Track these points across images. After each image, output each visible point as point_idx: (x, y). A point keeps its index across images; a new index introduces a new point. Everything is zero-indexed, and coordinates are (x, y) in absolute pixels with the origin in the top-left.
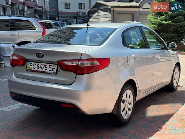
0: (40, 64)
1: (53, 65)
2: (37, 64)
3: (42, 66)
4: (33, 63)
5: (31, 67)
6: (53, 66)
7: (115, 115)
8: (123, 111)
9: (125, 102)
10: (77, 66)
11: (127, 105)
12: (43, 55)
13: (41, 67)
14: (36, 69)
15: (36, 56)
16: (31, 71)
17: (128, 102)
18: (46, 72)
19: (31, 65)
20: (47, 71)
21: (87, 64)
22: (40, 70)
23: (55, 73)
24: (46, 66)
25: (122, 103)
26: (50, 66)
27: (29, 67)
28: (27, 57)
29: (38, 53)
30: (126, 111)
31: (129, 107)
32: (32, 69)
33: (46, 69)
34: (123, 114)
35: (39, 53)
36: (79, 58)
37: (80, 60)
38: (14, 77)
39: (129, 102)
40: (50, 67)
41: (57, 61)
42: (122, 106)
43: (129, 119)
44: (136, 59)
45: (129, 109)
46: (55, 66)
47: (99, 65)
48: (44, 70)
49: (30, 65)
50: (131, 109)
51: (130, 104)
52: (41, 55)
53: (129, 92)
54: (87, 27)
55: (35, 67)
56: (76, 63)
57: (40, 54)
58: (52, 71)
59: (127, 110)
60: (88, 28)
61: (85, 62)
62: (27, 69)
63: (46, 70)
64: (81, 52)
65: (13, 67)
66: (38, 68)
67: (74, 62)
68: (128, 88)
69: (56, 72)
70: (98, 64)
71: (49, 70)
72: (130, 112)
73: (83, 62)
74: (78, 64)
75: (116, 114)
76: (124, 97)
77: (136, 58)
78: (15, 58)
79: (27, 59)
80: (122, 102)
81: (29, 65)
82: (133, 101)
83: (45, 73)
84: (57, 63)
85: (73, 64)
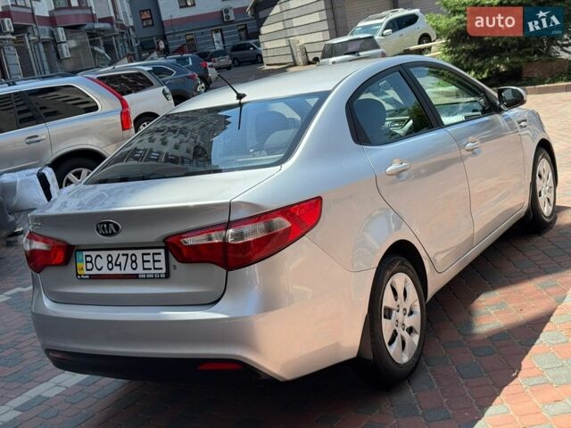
0: (114, 254)
1: (151, 251)
2: (104, 254)
3: (122, 260)
4: (94, 254)
5: (89, 266)
6: (154, 254)
7: (369, 361)
8: (391, 342)
9: (394, 312)
10: (225, 244)
11: (400, 321)
12: (116, 227)
13: (118, 263)
14: (105, 271)
15: (98, 230)
16: (93, 277)
17: (401, 310)
18: (137, 275)
19: (89, 259)
20: (140, 271)
21: (254, 232)
22: (116, 271)
23: (164, 276)
24: (134, 258)
25: (384, 320)
26: (143, 254)
27: (83, 267)
28: (72, 238)
29: (100, 224)
30: (402, 337)
31: (408, 325)
32: (95, 272)
33: (134, 265)
34: (393, 350)
35: (104, 223)
36: (226, 219)
37: (228, 225)
38: (47, 303)
39: (405, 309)
40: (146, 258)
41: (161, 240)
42: (387, 327)
43: (416, 360)
44: (404, 173)
45: (410, 330)
46: (160, 254)
47: (290, 228)
48: (129, 271)
49: (87, 262)
50: (418, 327)
51: (411, 313)
52: (111, 226)
53: (401, 280)
54: (238, 101)
55: (102, 264)
56: (220, 237)
57: (108, 226)
58: (153, 271)
59: (405, 334)
60: (241, 105)
61: (247, 229)
62: (79, 272)
63: (134, 269)
64: (228, 201)
65: (39, 272)
66: (110, 266)
67: (213, 234)
68: (395, 268)
69: (164, 271)
70: (287, 224)
71: (144, 269)
72: (416, 338)
73: (239, 230)
74: (224, 239)
75: (371, 357)
76: (388, 300)
77: (404, 170)
78: (39, 245)
79: (74, 246)
80: (385, 317)
81: (82, 261)
82: (417, 303)
83: (136, 277)
84: (163, 245)
85: (210, 239)
